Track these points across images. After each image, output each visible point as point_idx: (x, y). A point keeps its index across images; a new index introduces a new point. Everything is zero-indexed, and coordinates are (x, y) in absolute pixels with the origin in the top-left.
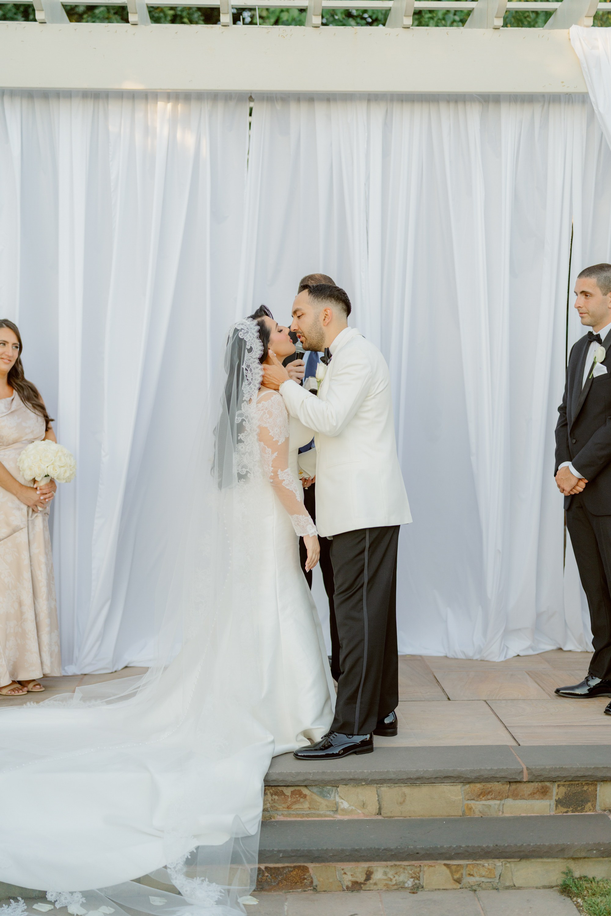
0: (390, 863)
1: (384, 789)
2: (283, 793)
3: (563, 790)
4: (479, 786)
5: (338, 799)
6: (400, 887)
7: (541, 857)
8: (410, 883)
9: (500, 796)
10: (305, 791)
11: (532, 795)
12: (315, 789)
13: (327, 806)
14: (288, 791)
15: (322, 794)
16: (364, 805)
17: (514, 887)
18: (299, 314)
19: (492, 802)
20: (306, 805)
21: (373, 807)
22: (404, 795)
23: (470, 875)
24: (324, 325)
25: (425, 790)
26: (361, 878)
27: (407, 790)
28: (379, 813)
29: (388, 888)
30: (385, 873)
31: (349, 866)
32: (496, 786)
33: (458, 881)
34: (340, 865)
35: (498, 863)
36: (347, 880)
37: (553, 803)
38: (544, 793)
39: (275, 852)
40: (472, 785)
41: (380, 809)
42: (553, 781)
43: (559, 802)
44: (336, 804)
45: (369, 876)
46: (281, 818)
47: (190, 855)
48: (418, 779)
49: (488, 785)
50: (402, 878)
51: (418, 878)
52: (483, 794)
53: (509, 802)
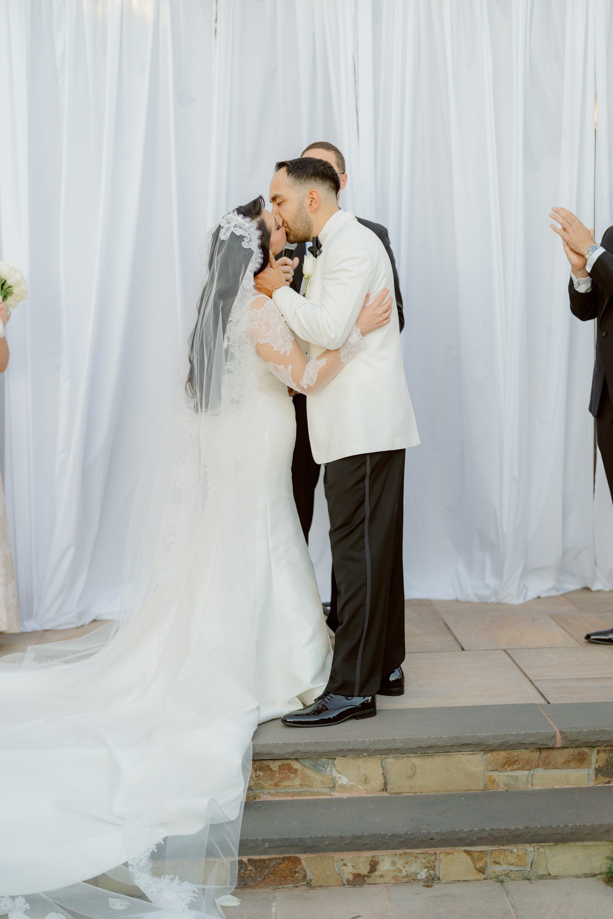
0: (398, 851)
1: (390, 760)
2: (269, 768)
3: (603, 756)
4: (503, 754)
5: (335, 773)
6: (412, 879)
7: (581, 840)
8: (423, 874)
9: (529, 765)
10: (296, 765)
11: (567, 764)
12: (307, 763)
13: (322, 782)
14: (275, 766)
15: (316, 768)
16: (366, 780)
17: (549, 876)
18: (278, 201)
19: (519, 773)
20: (297, 782)
21: (377, 782)
22: (415, 767)
23: (496, 863)
24: (310, 211)
25: (439, 760)
26: (364, 870)
27: (417, 761)
28: (385, 789)
29: (398, 881)
30: (393, 863)
31: (349, 857)
32: (524, 754)
33: (482, 871)
34: (338, 856)
35: (530, 848)
36: (348, 872)
37: (592, 772)
38: (581, 760)
39: (259, 842)
40: (495, 754)
41: (385, 784)
42: (592, 746)
43: (599, 771)
44: (333, 779)
45: (373, 867)
46: (268, 798)
47: (156, 848)
48: (430, 747)
49: (515, 753)
50: (414, 868)
51: (433, 869)
52: (508, 764)
53: (540, 772)
